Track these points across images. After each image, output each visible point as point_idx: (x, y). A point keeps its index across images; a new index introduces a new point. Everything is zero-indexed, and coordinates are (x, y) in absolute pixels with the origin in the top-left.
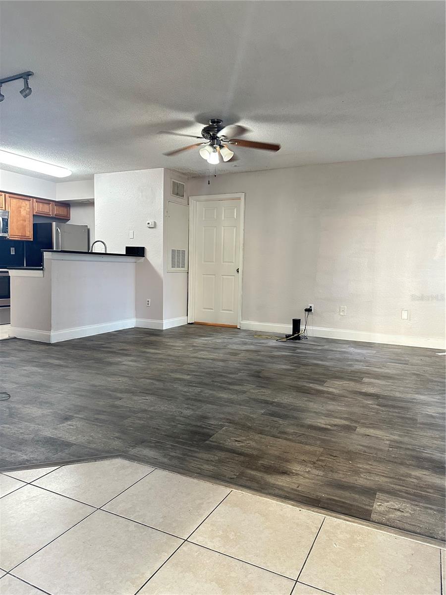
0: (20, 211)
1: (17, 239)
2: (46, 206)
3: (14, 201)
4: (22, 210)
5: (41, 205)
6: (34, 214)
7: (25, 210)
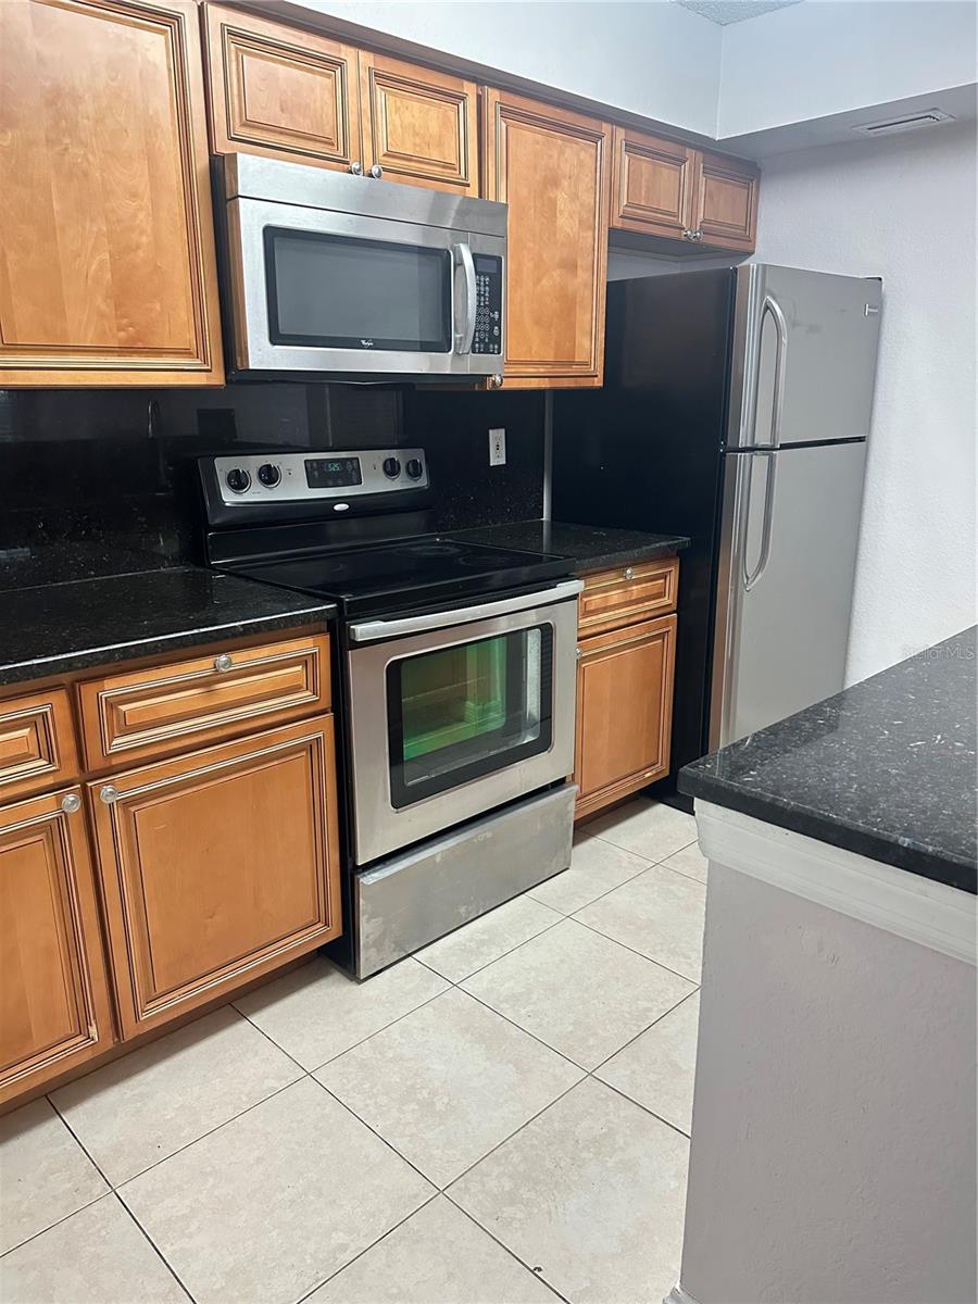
0: (553, 203)
1: (534, 384)
2: (667, 174)
3: (527, 141)
4: (562, 197)
5: (645, 165)
6: (618, 223)
7: (574, 197)
